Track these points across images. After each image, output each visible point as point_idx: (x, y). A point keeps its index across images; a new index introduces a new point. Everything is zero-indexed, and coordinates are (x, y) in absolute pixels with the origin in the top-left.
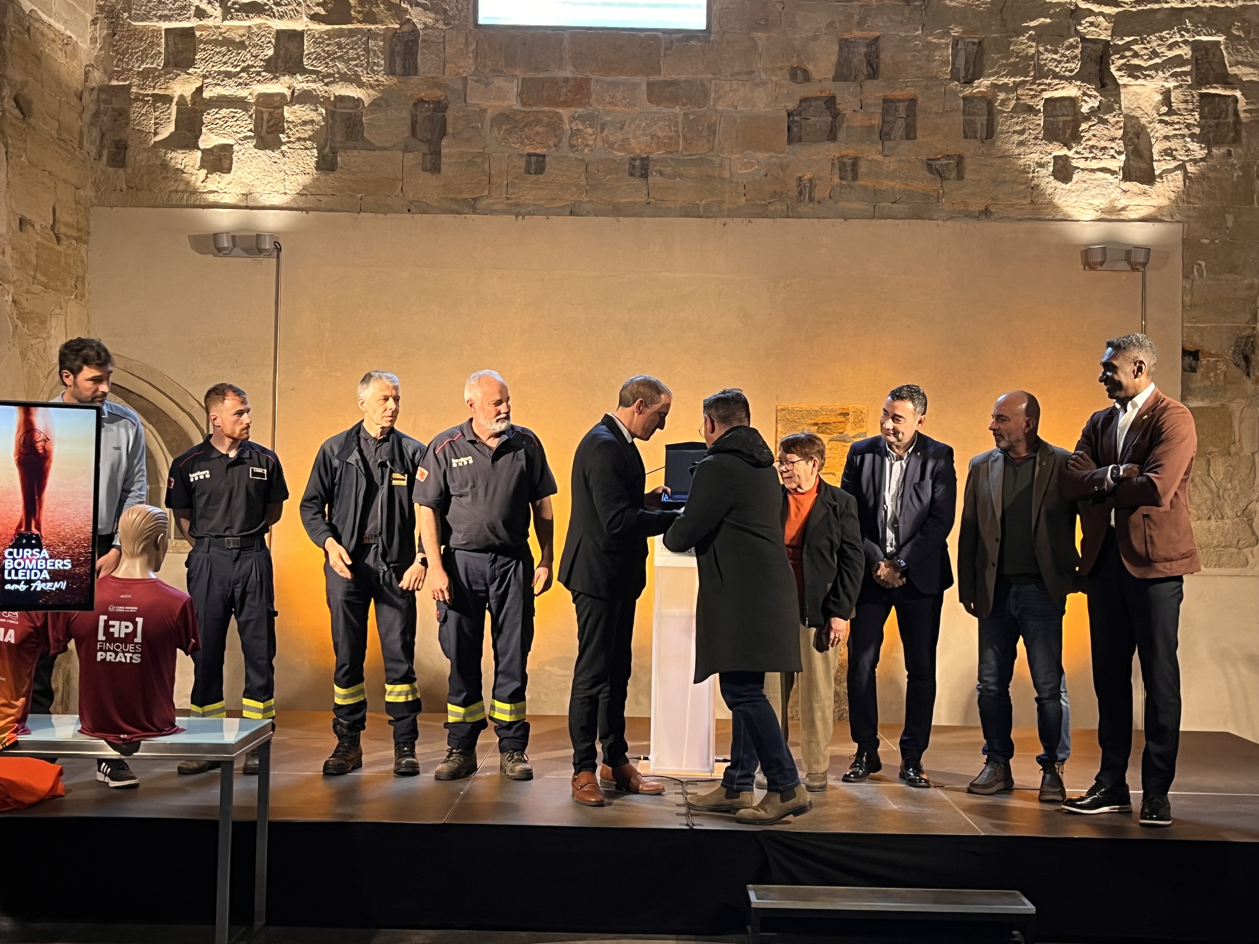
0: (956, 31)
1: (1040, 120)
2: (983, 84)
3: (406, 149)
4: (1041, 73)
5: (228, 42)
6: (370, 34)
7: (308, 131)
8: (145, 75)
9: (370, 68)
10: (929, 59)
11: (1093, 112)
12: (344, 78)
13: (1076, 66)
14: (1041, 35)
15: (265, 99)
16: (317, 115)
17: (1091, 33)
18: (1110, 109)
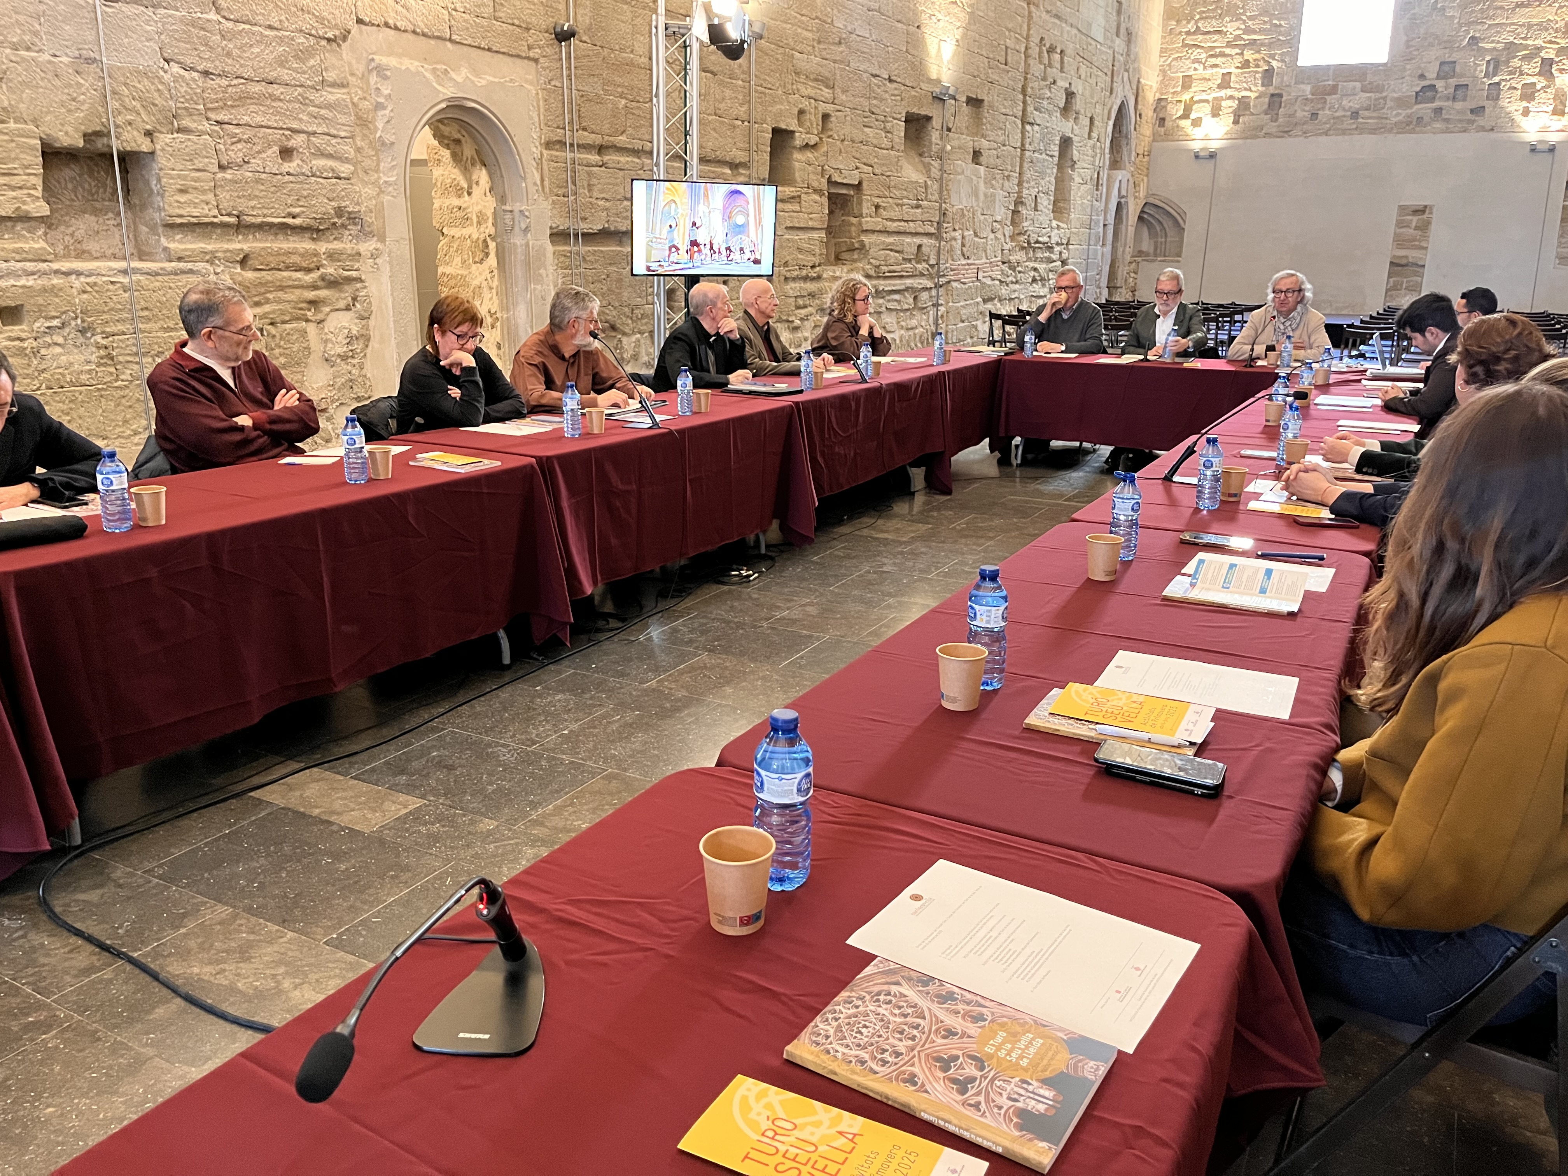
0: (1488, 58)
1: (1519, 92)
2: (1496, 79)
3: (1266, 114)
4: (1521, 74)
5: (1204, 79)
6: (1257, 72)
7: (1231, 110)
8: (1174, 93)
9: (1255, 85)
10: (1475, 70)
11: (1542, 88)
12: (1246, 89)
13: (1537, 70)
14: (1524, 58)
15: (1215, 98)
16: (1235, 104)
17: (1546, 56)
18: (1549, 87)
